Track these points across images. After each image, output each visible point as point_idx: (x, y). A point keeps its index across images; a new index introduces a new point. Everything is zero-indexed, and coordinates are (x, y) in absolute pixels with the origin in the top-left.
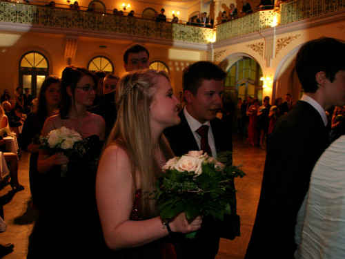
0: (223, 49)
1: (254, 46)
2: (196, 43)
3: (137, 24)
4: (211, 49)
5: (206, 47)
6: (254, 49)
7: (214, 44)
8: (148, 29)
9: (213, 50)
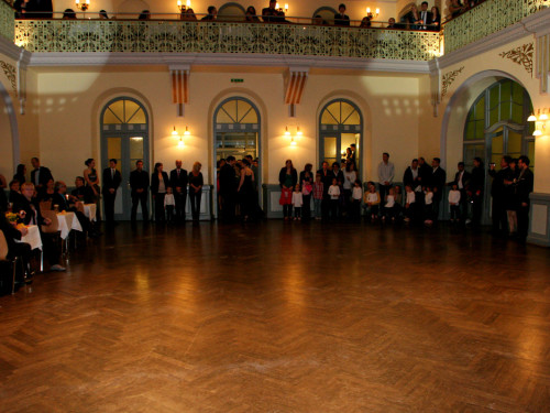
0: (457, 67)
1: (514, 53)
2: (407, 60)
3: (293, 35)
4: (437, 70)
5: (427, 67)
6: (515, 60)
7: (440, 59)
8: (314, 42)
9: (440, 72)
